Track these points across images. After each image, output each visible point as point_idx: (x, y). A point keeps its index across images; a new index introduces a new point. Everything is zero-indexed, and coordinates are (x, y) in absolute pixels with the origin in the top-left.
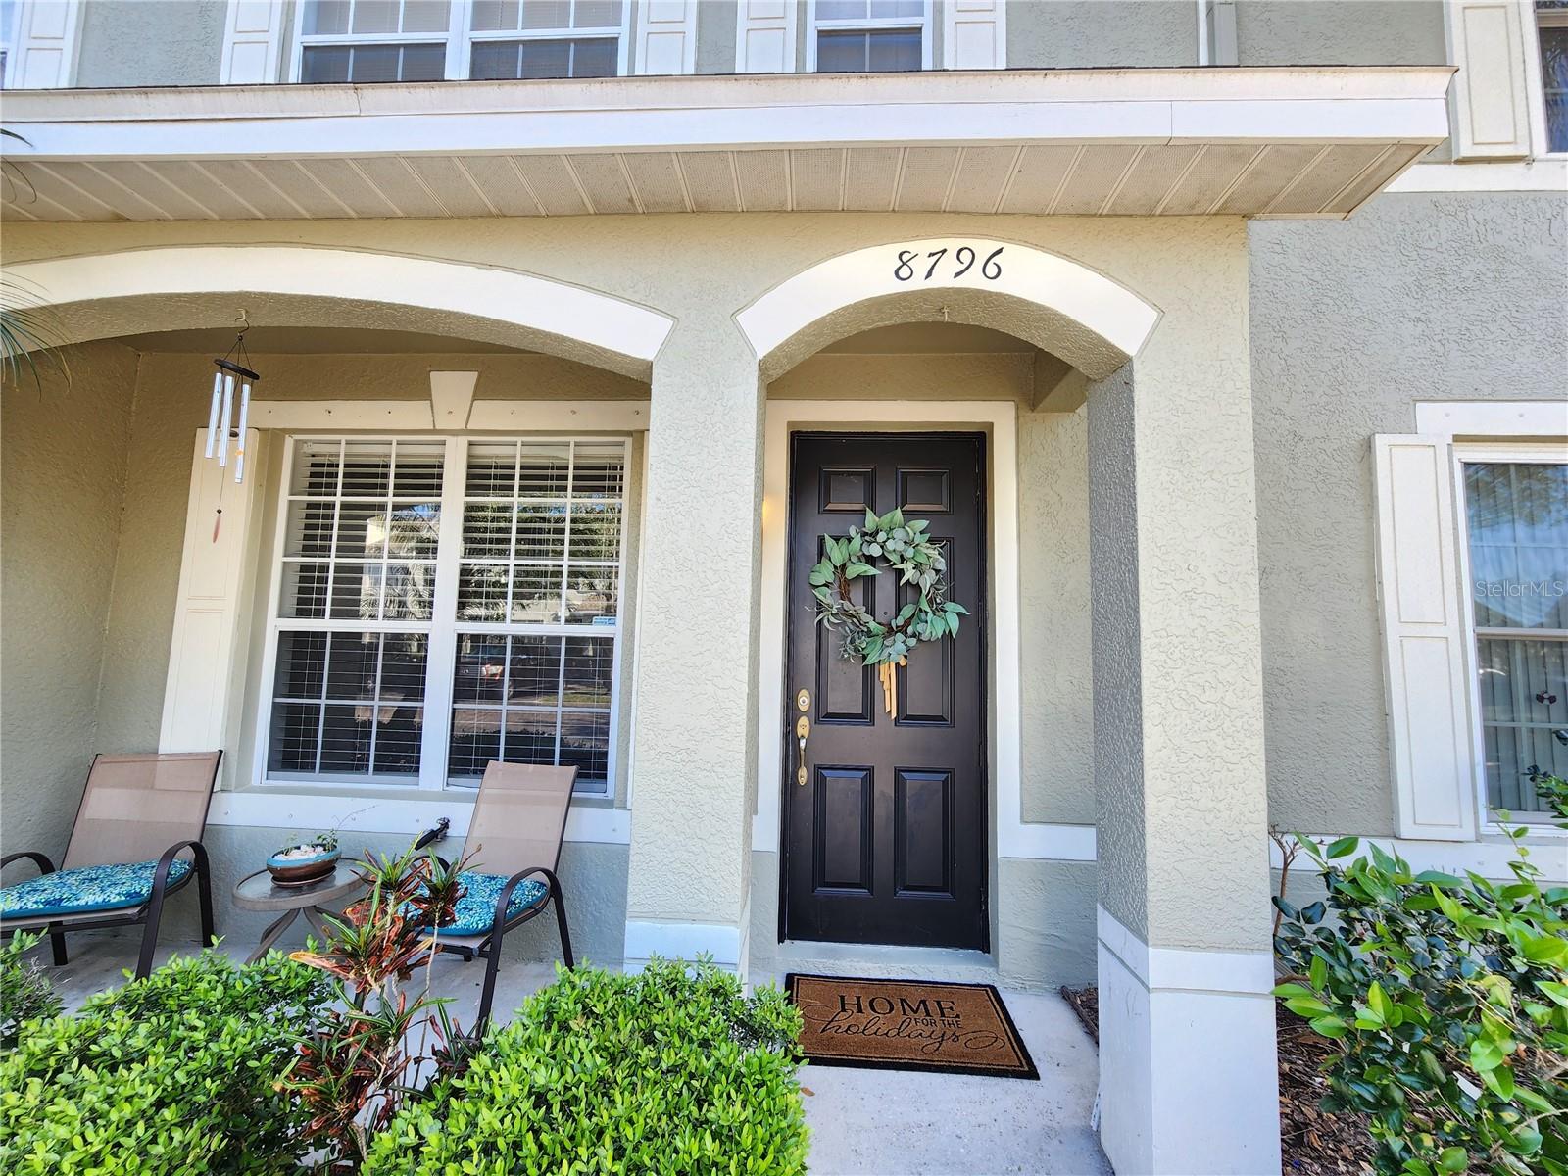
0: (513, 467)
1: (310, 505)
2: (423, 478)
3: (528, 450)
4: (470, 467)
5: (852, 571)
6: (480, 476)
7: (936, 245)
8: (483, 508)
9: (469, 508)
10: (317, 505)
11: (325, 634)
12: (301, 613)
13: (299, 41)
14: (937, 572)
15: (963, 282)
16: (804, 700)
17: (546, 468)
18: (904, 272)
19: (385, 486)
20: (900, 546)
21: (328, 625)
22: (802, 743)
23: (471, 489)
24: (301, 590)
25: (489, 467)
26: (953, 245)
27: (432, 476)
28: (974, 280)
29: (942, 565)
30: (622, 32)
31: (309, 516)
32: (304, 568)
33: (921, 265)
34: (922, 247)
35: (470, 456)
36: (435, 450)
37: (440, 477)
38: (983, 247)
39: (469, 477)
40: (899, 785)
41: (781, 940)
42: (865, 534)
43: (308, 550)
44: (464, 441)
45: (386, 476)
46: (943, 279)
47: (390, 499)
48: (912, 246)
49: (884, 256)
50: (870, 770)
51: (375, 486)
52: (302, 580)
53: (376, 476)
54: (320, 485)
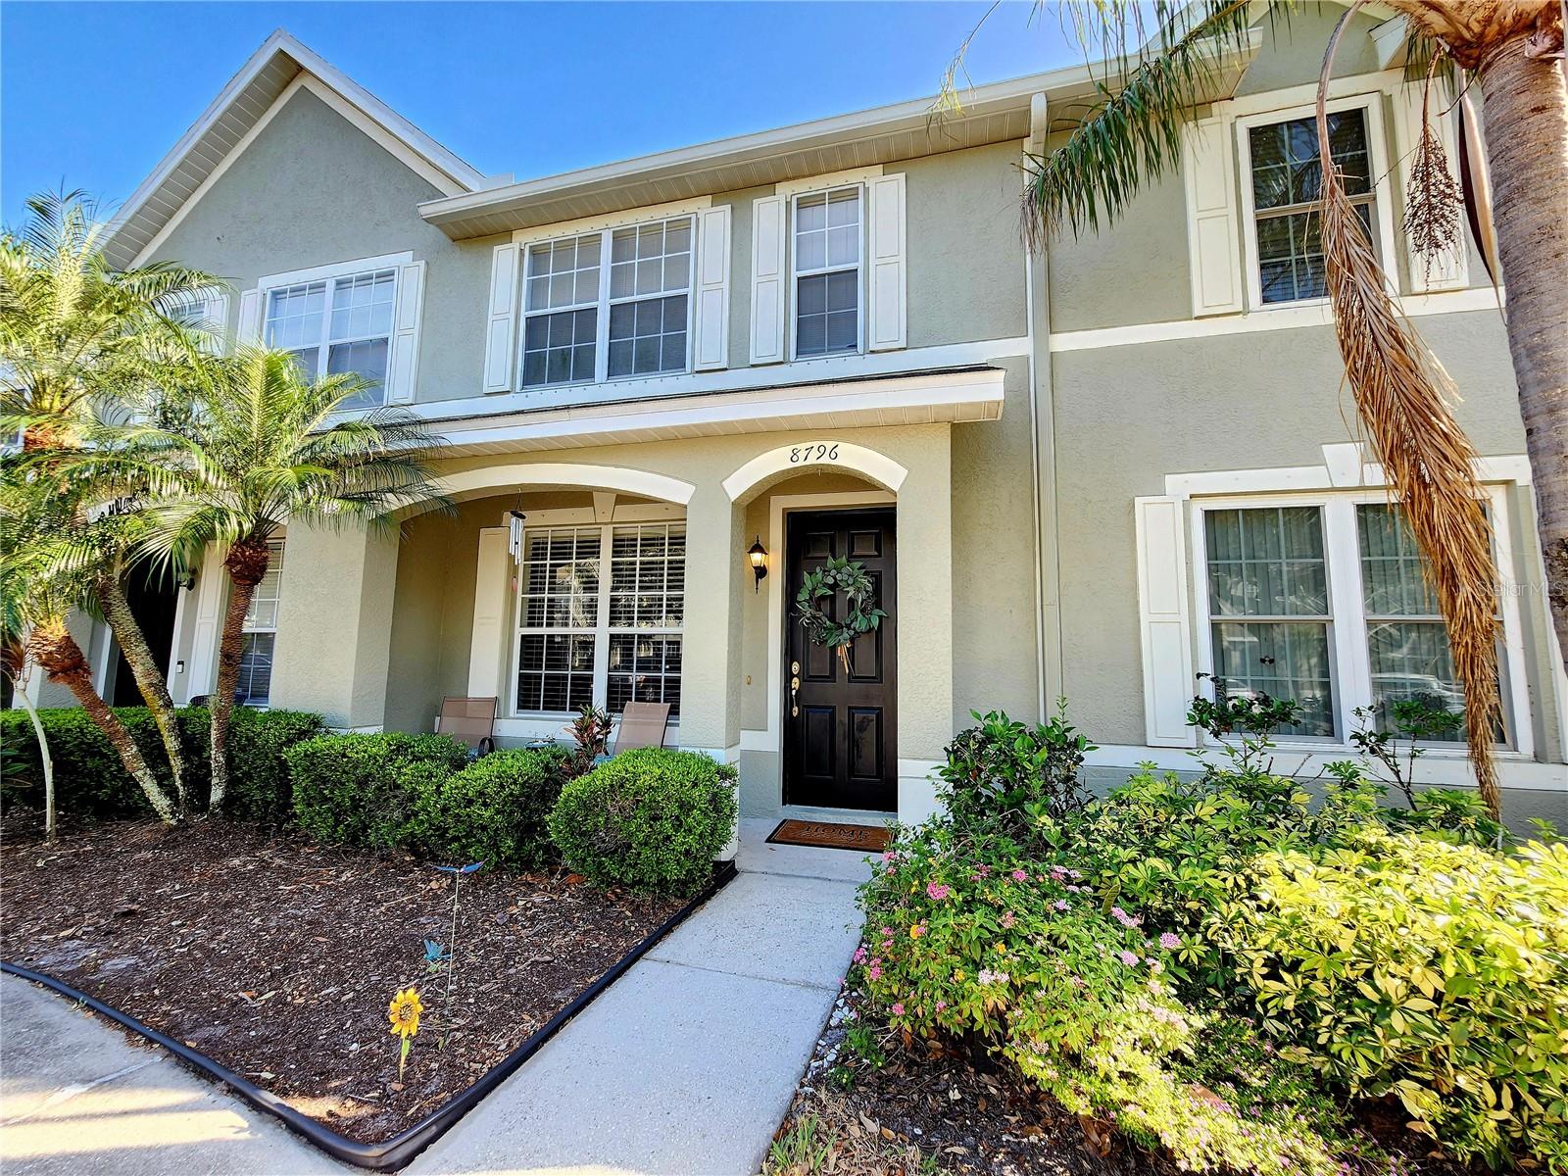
0: (636, 540)
1: (533, 566)
2: (590, 548)
3: (645, 530)
4: (614, 540)
5: (819, 593)
6: (620, 546)
7: (809, 445)
8: (622, 563)
9: (614, 563)
10: (537, 566)
11: (542, 636)
12: (531, 625)
13: (524, 314)
14: (867, 592)
15: (820, 461)
16: (796, 667)
17: (653, 539)
18: (795, 458)
19: (571, 553)
20: (845, 577)
21: (544, 631)
22: (794, 692)
23: (615, 553)
24: (530, 612)
25: (623, 540)
26: (816, 444)
27: (594, 547)
28: (825, 460)
29: (870, 588)
30: (690, 291)
31: (533, 572)
32: (531, 600)
33: (802, 455)
34: (803, 446)
35: (614, 535)
36: (596, 532)
37: (599, 547)
38: (829, 445)
39: (614, 546)
40: (851, 717)
41: (784, 804)
42: (825, 571)
43: (533, 590)
44: (611, 526)
45: (571, 548)
46: (812, 460)
47: (574, 561)
48: (798, 446)
49: (786, 451)
50: (834, 708)
51: (565, 554)
52: (530, 607)
53: (565, 548)
54: (538, 554)
